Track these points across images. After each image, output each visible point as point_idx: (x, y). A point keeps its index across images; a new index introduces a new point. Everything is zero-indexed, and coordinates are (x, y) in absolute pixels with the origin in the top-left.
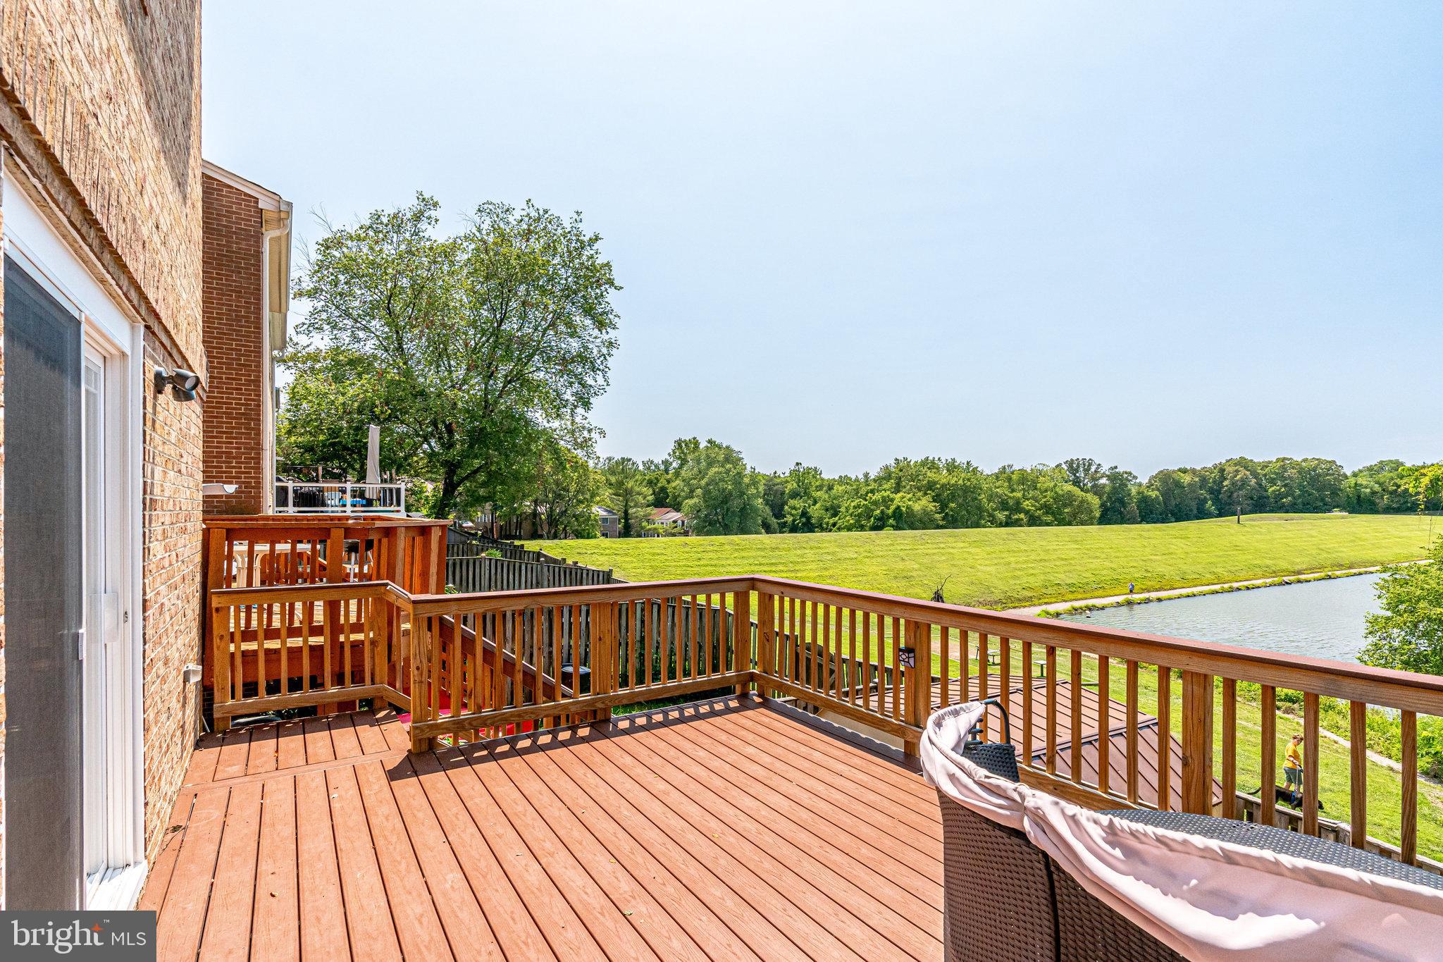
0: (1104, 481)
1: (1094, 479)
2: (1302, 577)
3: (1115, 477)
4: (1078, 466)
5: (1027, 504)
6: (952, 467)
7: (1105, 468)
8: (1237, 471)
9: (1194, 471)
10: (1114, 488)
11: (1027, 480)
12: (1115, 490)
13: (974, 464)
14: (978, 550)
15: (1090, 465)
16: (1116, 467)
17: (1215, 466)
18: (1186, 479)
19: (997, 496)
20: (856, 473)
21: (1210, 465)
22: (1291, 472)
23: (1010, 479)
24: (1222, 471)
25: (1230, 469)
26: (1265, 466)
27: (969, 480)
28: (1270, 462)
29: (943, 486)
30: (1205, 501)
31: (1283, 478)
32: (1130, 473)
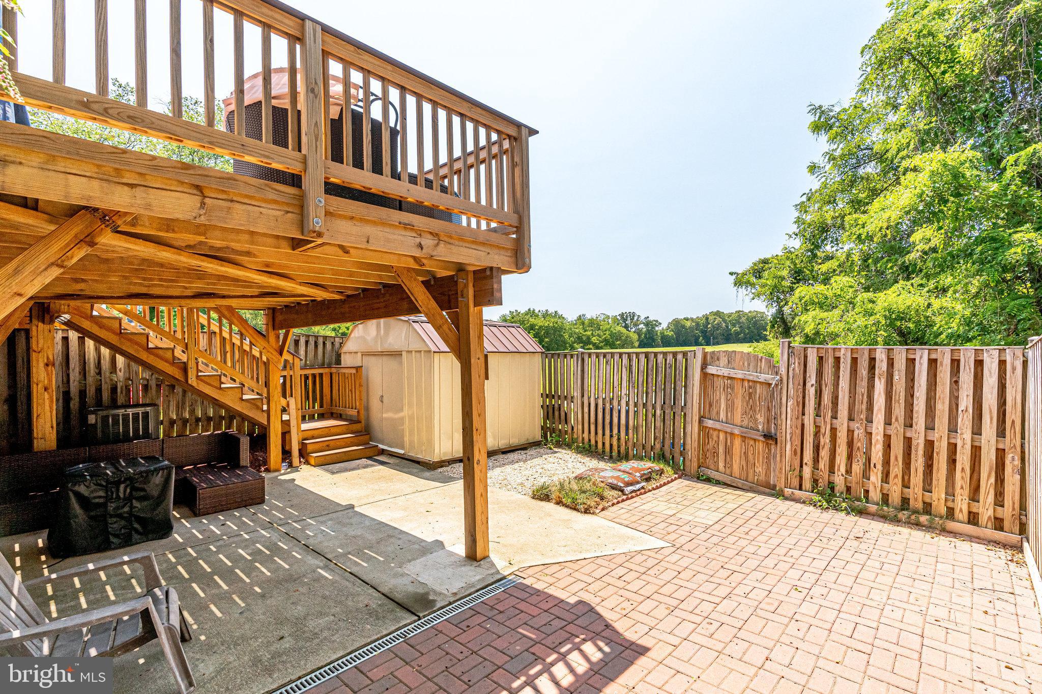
0: (641, 326)
1: (636, 325)
3: (648, 324)
4: (627, 317)
5: (594, 339)
6: (546, 315)
7: (642, 318)
8: (715, 319)
9: (692, 319)
10: (648, 330)
11: (594, 324)
12: (648, 332)
13: (560, 313)
15: (634, 316)
16: (649, 318)
17: (703, 316)
18: (688, 324)
19: (575, 333)
21: (700, 316)
22: (743, 319)
23: (583, 323)
24: (707, 319)
25: (711, 318)
26: (730, 315)
27: (556, 323)
28: (732, 313)
29: (541, 327)
30: (699, 337)
31: (739, 323)
32: (657, 321)
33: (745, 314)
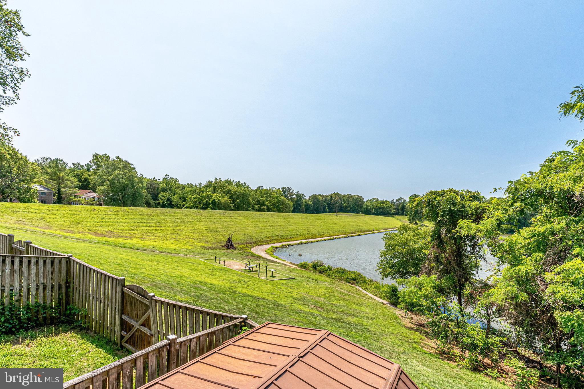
0: (294, 196)
1: (291, 195)
2: (353, 235)
3: (298, 195)
4: (286, 190)
5: (267, 203)
6: (238, 184)
7: (295, 192)
8: (336, 197)
9: (323, 196)
10: (298, 199)
11: (268, 193)
12: (298, 200)
13: (248, 184)
14: (247, 221)
15: (290, 190)
16: (299, 192)
17: (330, 195)
18: (321, 198)
19: (256, 198)
20: (195, 182)
21: (328, 194)
22: (351, 199)
23: (261, 192)
24: (331, 197)
25: (334, 196)
27: (245, 191)
28: (345, 195)
29: (234, 192)
30: (325, 207)
31: (348, 201)
32: (303, 195)
33: (352, 196)
